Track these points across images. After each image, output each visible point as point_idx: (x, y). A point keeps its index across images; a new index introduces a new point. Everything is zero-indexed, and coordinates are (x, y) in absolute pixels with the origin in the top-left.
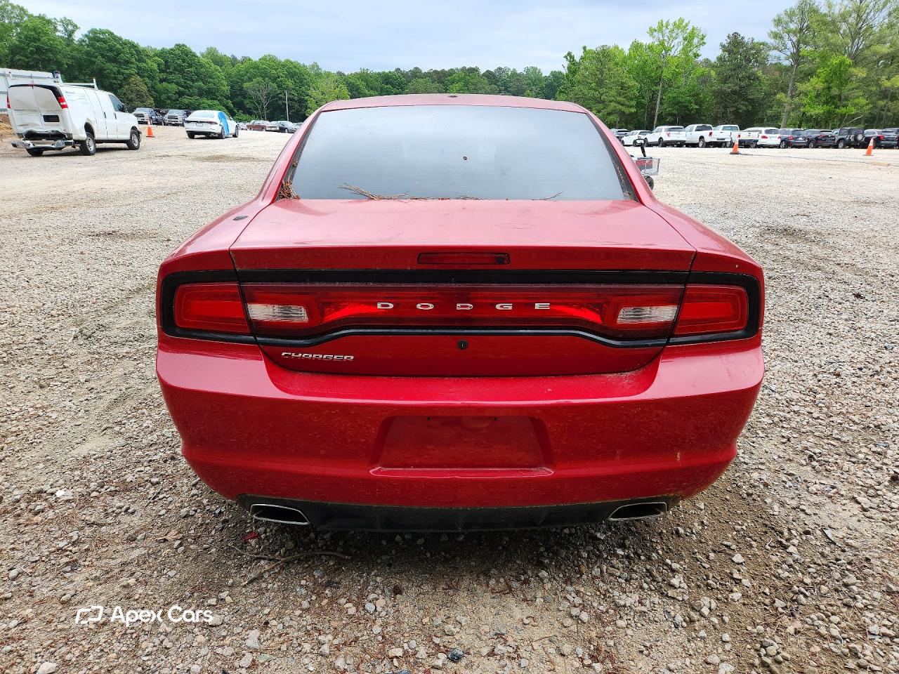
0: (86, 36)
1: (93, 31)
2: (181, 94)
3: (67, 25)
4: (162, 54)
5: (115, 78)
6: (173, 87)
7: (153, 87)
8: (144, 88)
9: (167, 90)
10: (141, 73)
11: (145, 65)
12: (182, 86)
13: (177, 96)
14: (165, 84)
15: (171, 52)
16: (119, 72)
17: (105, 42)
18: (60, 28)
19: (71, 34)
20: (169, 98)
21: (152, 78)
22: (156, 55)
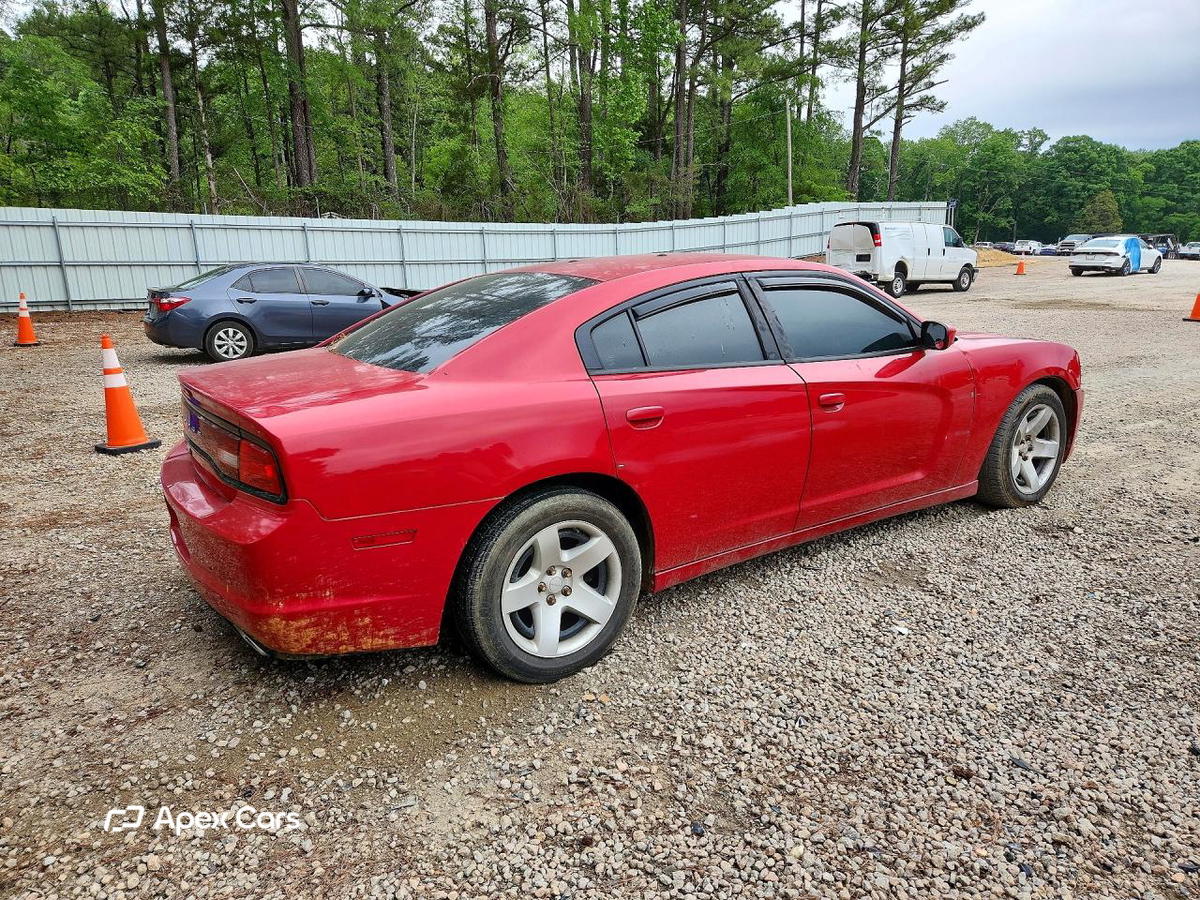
0: (1054, 146)
1: (1066, 140)
2: (1167, 210)
3: (1035, 137)
4: (1156, 158)
5: (1077, 196)
6: (1161, 202)
7: (1128, 204)
8: (1114, 207)
9: (1148, 207)
10: (1115, 185)
11: (1124, 175)
12: (1173, 200)
13: (1162, 214)
14: (1147, 199)
15: (1171, 153)
16: (1084, 188)
17: (1076, 151)
18: (1025, 142)
19: (1035, 147)
20: (1147, 217)
21: (1129, 192)
22: (1146, 160)
